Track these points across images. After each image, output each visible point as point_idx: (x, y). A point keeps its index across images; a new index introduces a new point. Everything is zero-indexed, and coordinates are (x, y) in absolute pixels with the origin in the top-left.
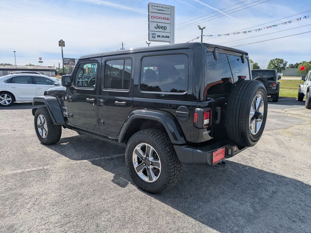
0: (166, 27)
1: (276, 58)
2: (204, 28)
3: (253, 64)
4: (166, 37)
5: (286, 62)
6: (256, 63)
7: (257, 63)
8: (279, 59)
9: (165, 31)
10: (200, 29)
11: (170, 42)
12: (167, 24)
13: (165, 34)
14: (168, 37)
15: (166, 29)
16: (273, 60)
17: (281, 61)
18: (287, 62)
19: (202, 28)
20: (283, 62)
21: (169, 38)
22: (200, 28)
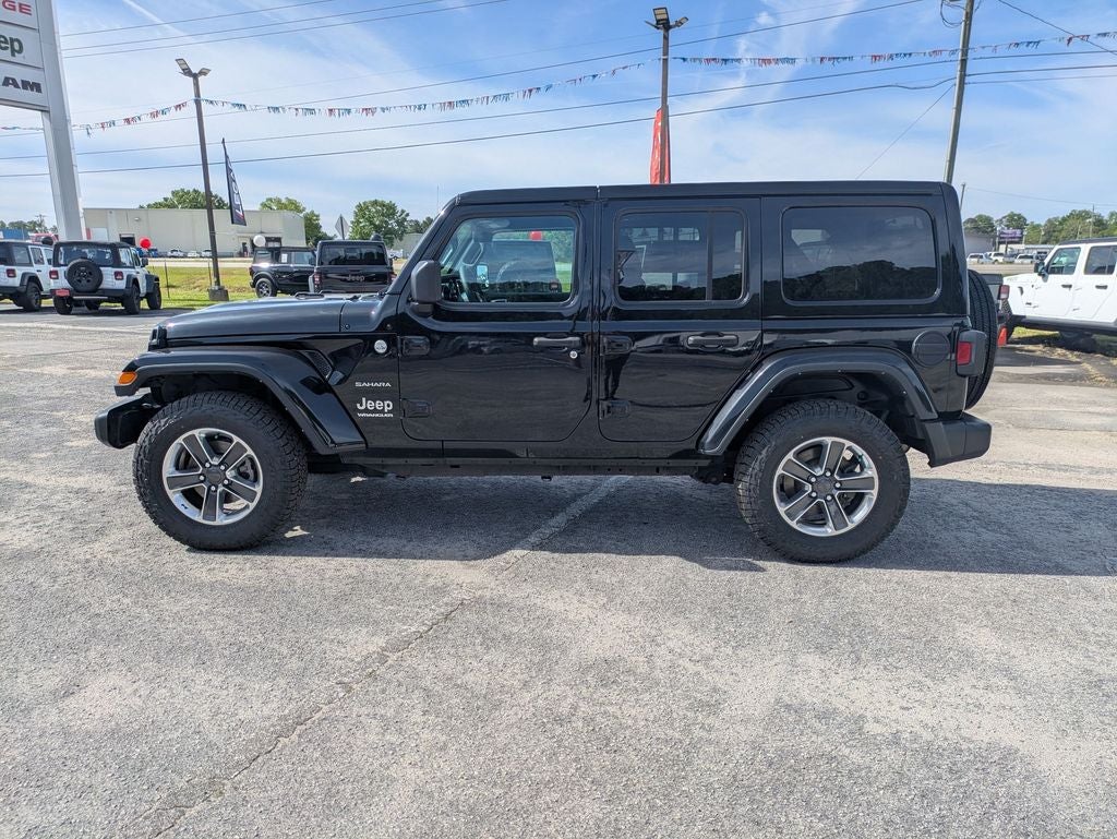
0: (18, 41)
1: (373, 199)
2: (205, 74)
3: (302, 215)
4: (26, 85)
5: (403, 211)
6: (312, 212)
7: (316, 213)
8: (383, 205)
9: (18, 58)
10: (185, 74)
11: (48, 112)
12: (23, 30)
13: (19, 74)
14: (36, 87)
15: (20, 51)
16: (364, 203)
17: (390, 210)
18: (408, 215)
19: (195, 70)
20: (394, 214)
21: (39, 90)
22: (187, 72)
